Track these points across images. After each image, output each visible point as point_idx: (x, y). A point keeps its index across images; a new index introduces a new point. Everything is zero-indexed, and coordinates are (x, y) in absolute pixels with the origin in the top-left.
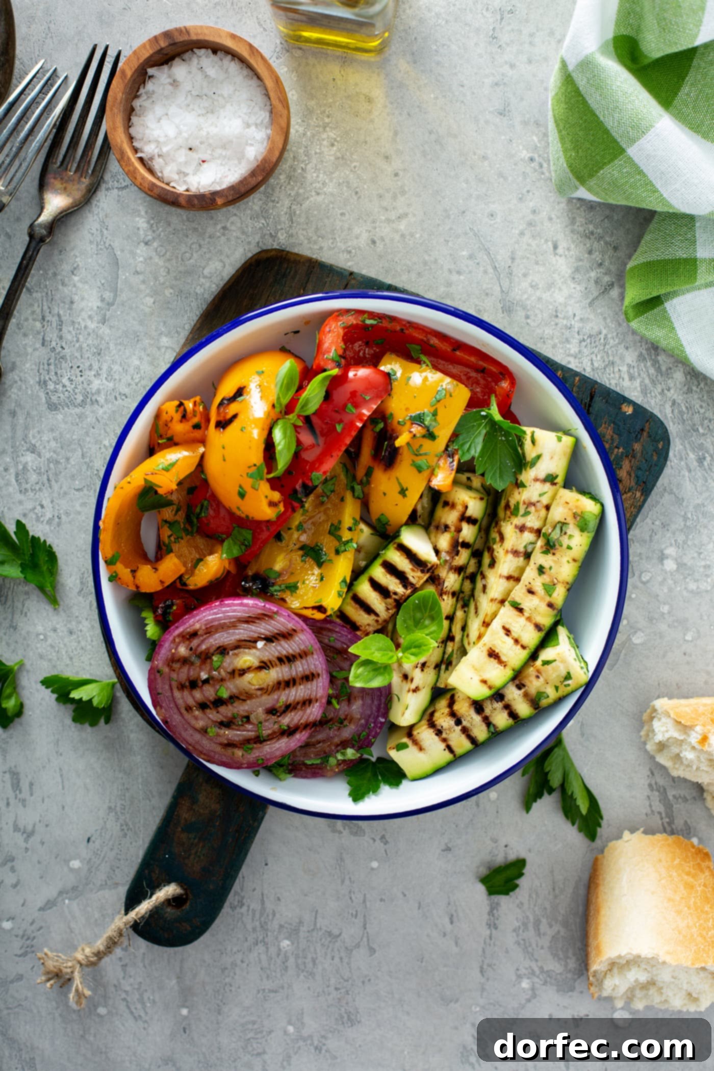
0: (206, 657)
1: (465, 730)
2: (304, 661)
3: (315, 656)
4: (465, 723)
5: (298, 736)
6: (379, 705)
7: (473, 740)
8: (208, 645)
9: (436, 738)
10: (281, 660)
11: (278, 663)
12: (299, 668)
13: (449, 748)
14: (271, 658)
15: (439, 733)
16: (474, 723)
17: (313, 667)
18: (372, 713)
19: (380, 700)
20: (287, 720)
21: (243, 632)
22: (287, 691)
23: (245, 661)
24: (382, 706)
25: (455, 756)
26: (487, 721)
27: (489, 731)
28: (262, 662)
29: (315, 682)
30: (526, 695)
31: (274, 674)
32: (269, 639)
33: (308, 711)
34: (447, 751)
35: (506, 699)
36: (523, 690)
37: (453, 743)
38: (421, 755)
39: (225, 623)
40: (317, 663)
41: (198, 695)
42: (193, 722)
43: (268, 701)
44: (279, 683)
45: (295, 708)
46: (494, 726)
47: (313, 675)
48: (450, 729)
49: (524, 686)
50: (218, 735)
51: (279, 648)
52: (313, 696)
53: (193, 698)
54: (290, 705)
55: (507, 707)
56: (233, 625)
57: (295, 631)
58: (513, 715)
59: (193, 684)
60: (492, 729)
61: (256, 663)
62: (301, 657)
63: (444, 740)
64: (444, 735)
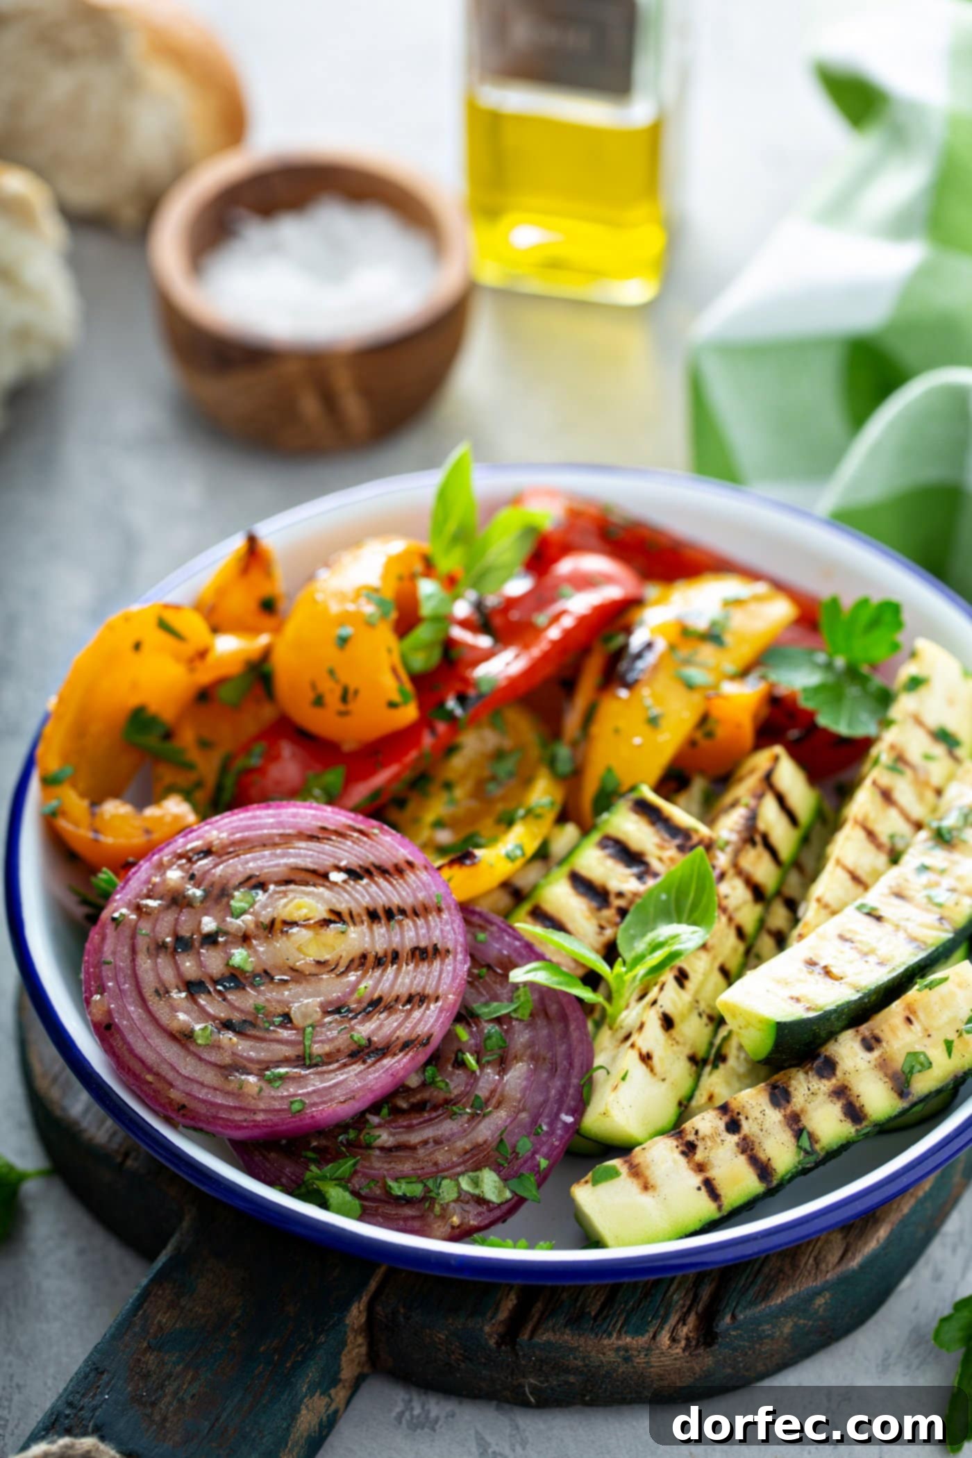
0: (219, 895)
1: (747, 1148)
2: (420, 922)
3: (445, 916)
4: (746, 1127)
5: (387, 1062)
6: (565, 1088)
7: (763, 1169)
8: (230, 871)
9: (682, 1160)
10: (373, 915)
11: (365, 918)
12: (410, 934)
13: (710, 1188)
14: (353, 905)
15: (689, 1149)
16: (766, 1126)
17: (437, 933)
18: (546, 1101)
19: (568, 1076)
20: (364, 1030)
21: (305, 855)
22: (378, 973)
23: (299, 908)
24: (571, 1091)
25: (720, 1208)
26: (796, 1124)
27: (799, 1147)
28: (332, 911)
29: (437, 964)
30: (883, 1065)
31: (357, 938)
32: (354, 874)
33: (417, 1014)
34: (703, 1192)
35: (839, 1073)
36: (876, 1053)
37: (717, 1173)
38: (646, 1200)
39: (271, 836)
40: (448, 928)
41: (188, 965)
42: (164, 1017)
43: (332, 987)
44: (364, 956)
45: (389, 1008)
46: (811, 1136)
47: (436, 950)
48: (712, 1137)
49: (878, 1040)
50: (217, 1046)
51: (374, 888)
52: (429, 991)
53: (177, 967)
54: (380, 999)
55: (841, 1092)
56: (286, 840)
57: (410, 864)
58: (854, 1112)
59: (182, 944)
60: (805, 1142)
61: (321, 912)
62: (416, 914)
63: (700, 1168)
64: (699, 1156)
